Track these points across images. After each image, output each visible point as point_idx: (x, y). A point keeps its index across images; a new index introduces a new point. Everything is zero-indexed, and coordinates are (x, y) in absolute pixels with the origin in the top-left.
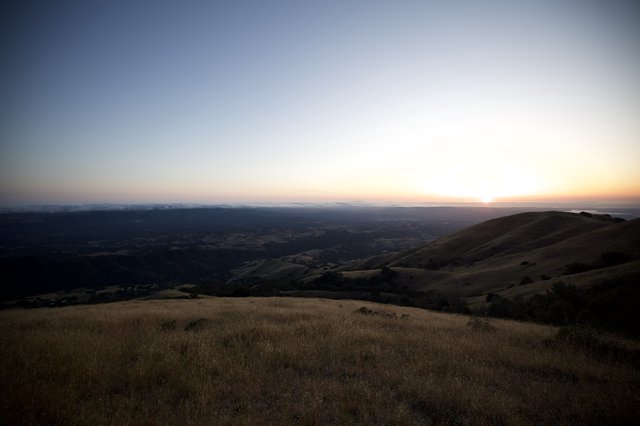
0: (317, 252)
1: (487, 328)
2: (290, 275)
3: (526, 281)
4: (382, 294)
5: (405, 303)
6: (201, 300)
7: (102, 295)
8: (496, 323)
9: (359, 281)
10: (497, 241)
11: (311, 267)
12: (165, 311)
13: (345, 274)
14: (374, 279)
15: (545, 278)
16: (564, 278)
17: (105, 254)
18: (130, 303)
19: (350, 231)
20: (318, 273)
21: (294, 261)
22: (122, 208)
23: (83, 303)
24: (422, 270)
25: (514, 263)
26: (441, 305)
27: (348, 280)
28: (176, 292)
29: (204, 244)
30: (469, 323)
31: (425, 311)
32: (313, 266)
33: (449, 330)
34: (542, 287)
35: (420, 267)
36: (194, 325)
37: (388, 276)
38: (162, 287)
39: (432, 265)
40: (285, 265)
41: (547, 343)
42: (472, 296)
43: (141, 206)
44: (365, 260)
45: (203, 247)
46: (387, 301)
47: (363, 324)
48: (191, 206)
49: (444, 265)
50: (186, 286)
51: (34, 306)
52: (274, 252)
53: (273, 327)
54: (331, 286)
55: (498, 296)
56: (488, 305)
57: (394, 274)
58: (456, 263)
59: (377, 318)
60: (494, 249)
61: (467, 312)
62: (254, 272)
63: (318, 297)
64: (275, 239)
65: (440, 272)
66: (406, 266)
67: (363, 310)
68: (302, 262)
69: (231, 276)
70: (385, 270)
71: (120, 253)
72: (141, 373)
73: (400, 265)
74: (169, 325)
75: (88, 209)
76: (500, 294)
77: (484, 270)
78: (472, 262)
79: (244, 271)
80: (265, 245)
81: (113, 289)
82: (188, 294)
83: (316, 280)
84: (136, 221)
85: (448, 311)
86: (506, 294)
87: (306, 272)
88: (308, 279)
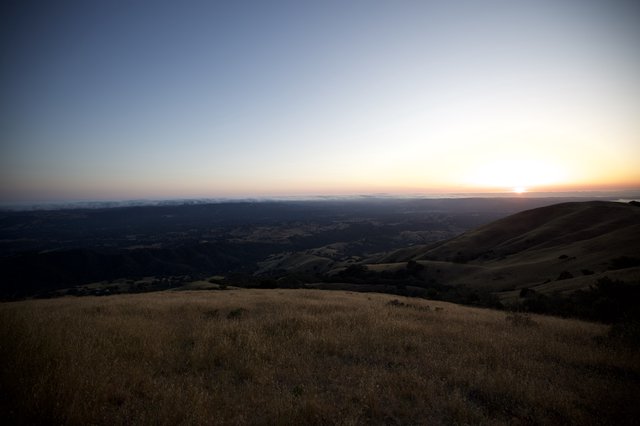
0: (341, 245)
1: (528, 323)
2: (315, 268)
3: (565, 275)
4: (408, 287)
5: (433, 297)
6: (231, 292)
7: (139, 285)
8: (536, 318)
9: (385, 274)
10: (533, 233)
11: (335, 260)
12: (205, 301)
13: (370, 267)
14: (400, 273)
15: (586, 272)
16: (609, 274)
17: (142, 247)
18: (167, 293)
19: (376, 224)
20: (342, 266)
21: (319, 254)
22: (155, 204)
23: (125, 292)
24: (451, 263)
25: (552, 257)
26: (471, 299)
27: (373, 273)
28: (206, 283)
29: (232, 237)
30: (508, 318)
31: (456, 305)
32: (337, 259)
33: (487, 324)
34: (584, 283)
35: (447, 260)
36: (235, 314)
37: (415, 269)
38: (193, 279)
39: (461, 258)
40: (309, 258)
41: (599, 340)
42: (504, 291)
43: (173, 202)
44: (391, 253)
45: (231, 240)
46: (415, 295)
47: (398, 316)
48: (218, 201)
49: (473, 258)
50: (215, 277)
51: (82, 294)
52: (299, 245)
53: (311, 318)
54: (356, 279)
55: (533, 291)
56: (523, 299)
57: (421, 267)
58: (486, 256)
59: (411, 310)
60: (528, 241)
61: (500, 307)
62: (280, 265)
63: (343, 289)
64: (300, 232)
65: (468, 265)
66: (433, 259)
67: (395, 303)
68: (326, 255)
69: (258, 268)
70: (411, 263)
71: (155, 246)
72: (201, 356)
73: (427, 258)
74: (212, 313)
75: (127, 205)
76: (536, 289)
77: (519, 264)
78: (504, 255)
79: (270, 264)
80: (290, 238)
81: (149, 280)
82: (217, 286)
83: (341, 273)
84: (169, 216)
85: (479, 305)
86: (541, 289)
87: (331, 266)
88: (332, 272)
